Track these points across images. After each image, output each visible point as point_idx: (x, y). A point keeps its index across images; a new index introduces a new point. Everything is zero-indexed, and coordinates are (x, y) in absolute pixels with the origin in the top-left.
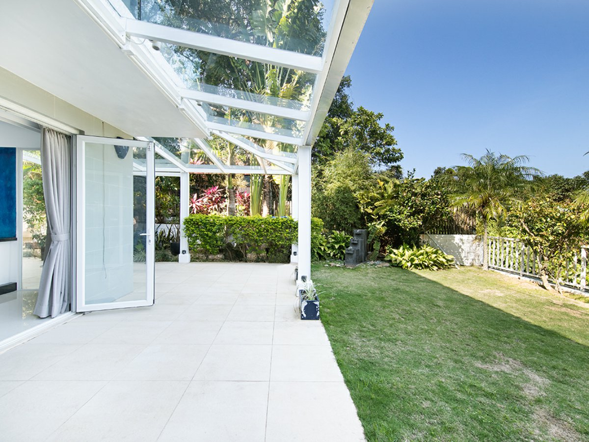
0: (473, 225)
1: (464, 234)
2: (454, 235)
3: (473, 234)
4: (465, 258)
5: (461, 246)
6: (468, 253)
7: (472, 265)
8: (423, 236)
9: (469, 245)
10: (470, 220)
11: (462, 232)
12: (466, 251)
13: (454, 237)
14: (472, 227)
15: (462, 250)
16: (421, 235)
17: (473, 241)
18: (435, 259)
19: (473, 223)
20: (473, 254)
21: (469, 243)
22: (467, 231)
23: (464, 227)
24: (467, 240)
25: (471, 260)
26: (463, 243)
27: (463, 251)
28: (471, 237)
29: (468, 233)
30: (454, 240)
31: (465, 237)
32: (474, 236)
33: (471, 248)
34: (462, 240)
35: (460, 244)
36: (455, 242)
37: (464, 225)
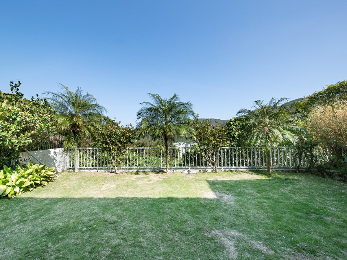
0: (61, 140)
1: (56, 148)
2: (50, 150)
3: (61, 147)
4: (58, 167)
5: (55, 158)
6: (60, 162)
7: (63, 171)
8: (23, 154)
9: (60, 156)
10: (59, 136)
11: (55, 147)
12: (59, 161)
13: (50, 151)
14: (61, 142)
15: (56, 160)
16: (21, 153)
17: (62, 152)
18: (45, 175)
19: (61, 139)
20: (63, 162)
21: (60, 154)
22: (58, 145)
23: (56, 142)
24: (59, 152)
25: (62, 167)
26: (56, 155)
27: (57, 162)
28: (61, 150)
29: (58, 147)
30: (50, 154)
31: (57, 150)
32: (63, 149)
33: (62, 158)
34: (55, 153)
35: (55, 156)
36: (50, 156)
37: (56, 141)
